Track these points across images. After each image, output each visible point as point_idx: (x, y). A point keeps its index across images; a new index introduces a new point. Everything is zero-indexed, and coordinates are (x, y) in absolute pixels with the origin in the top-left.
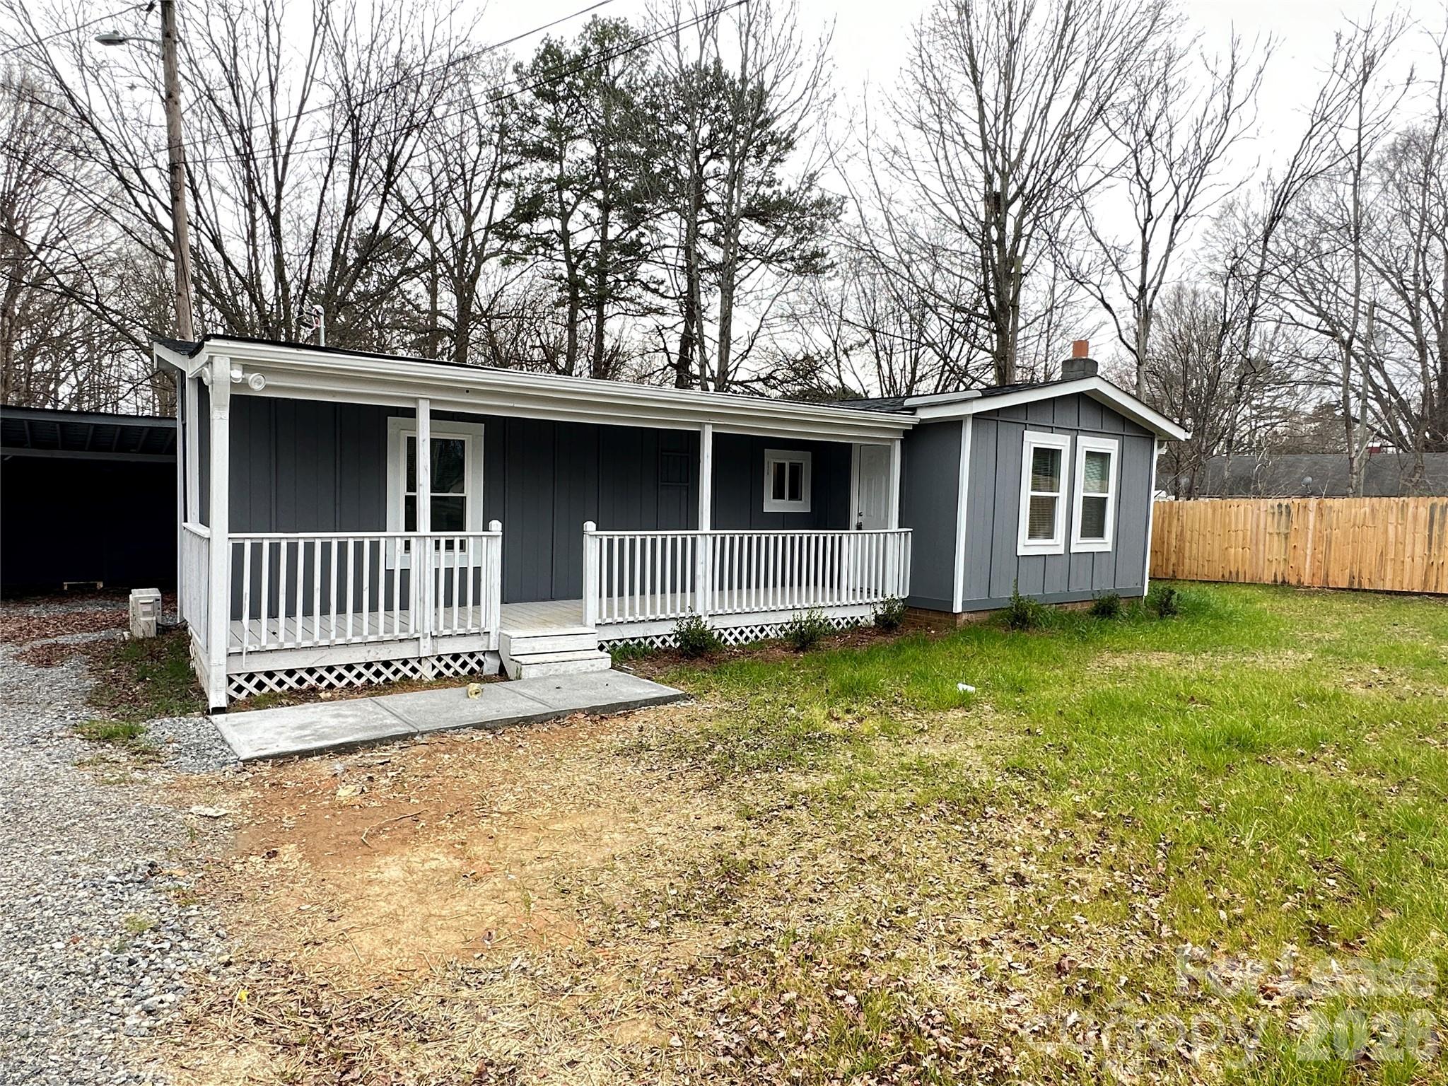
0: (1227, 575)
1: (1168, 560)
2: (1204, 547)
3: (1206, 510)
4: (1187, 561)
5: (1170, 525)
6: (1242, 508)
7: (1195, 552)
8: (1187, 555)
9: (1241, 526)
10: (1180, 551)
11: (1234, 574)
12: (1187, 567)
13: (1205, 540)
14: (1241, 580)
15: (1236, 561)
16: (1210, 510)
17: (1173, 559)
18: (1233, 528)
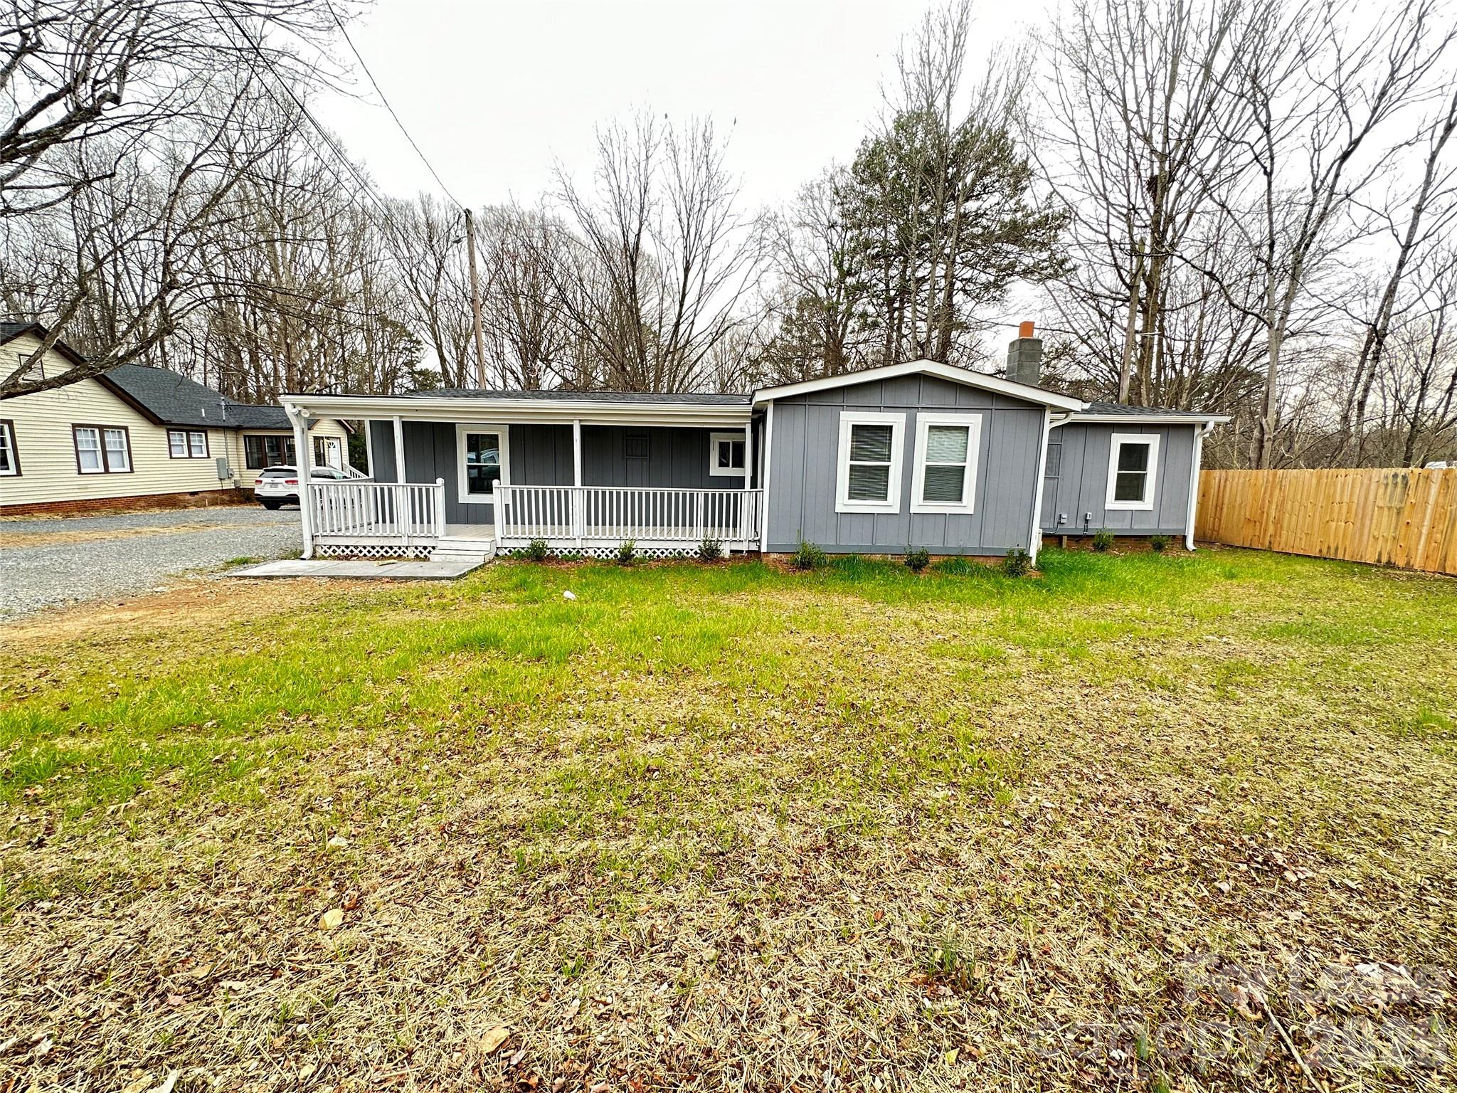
0: (1325, 551)
1: (1265, 531)
2: (1304, 518)
3: (1310, 481)
4: (1284, 532)
5: (1271, 495)
6: (1350, 479)
7: (1293, 523)
8: (1285, 525)
9: (1346, 499)
10: (1278, 523)
11: (1332, 551)
12: (1283, 539)
13: (1306, 512)
14: (1340, 557)
15: (1336, 535)
16: (1314, 481)
17: (1271, 530)
18: (1338, 500)
